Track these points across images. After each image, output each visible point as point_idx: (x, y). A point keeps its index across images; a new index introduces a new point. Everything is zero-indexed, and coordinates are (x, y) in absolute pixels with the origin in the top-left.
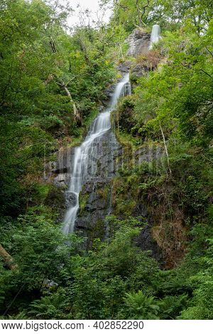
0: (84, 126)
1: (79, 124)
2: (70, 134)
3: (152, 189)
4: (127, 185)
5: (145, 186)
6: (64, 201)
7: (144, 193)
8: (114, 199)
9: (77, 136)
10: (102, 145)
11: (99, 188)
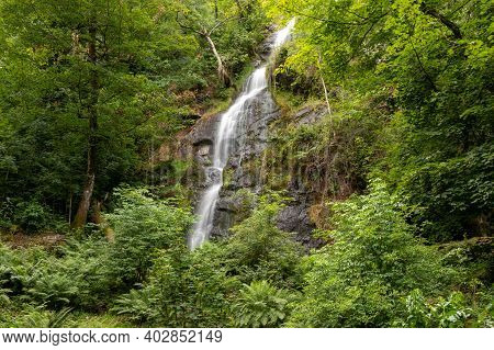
0: (234, 86)
1: (228, 85)
2: (217, 97)
3: (311, 158)
4: (280, 155)
5: (302, 155)
6: (204, 179)
7: (302, 164)
8: (263, 174)
9: (224, 99)
10: (254, 107)
11: (246, 161)
